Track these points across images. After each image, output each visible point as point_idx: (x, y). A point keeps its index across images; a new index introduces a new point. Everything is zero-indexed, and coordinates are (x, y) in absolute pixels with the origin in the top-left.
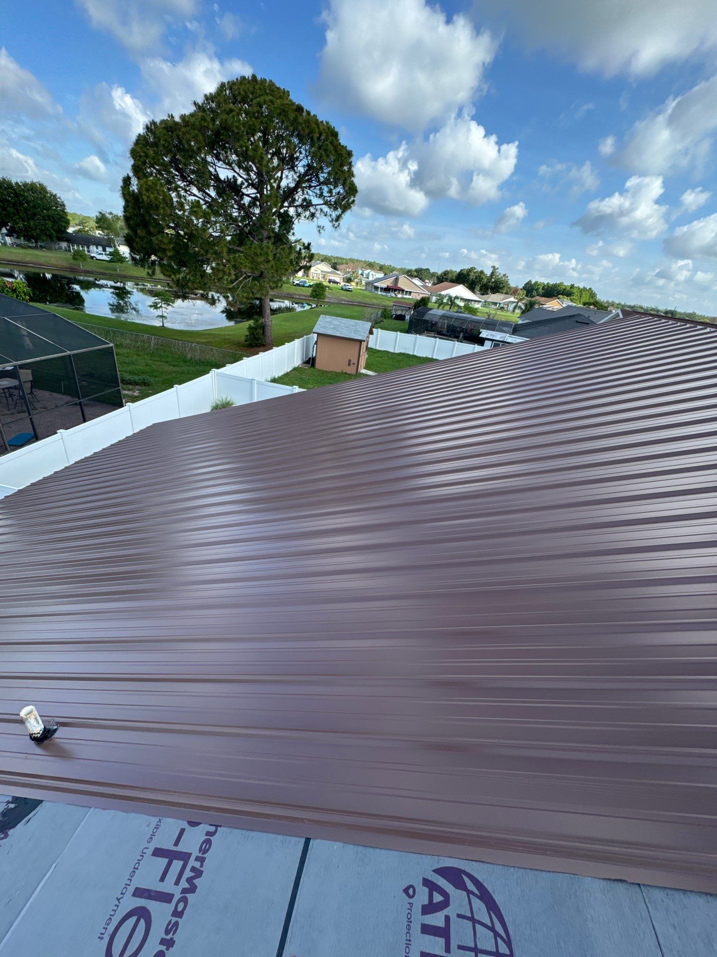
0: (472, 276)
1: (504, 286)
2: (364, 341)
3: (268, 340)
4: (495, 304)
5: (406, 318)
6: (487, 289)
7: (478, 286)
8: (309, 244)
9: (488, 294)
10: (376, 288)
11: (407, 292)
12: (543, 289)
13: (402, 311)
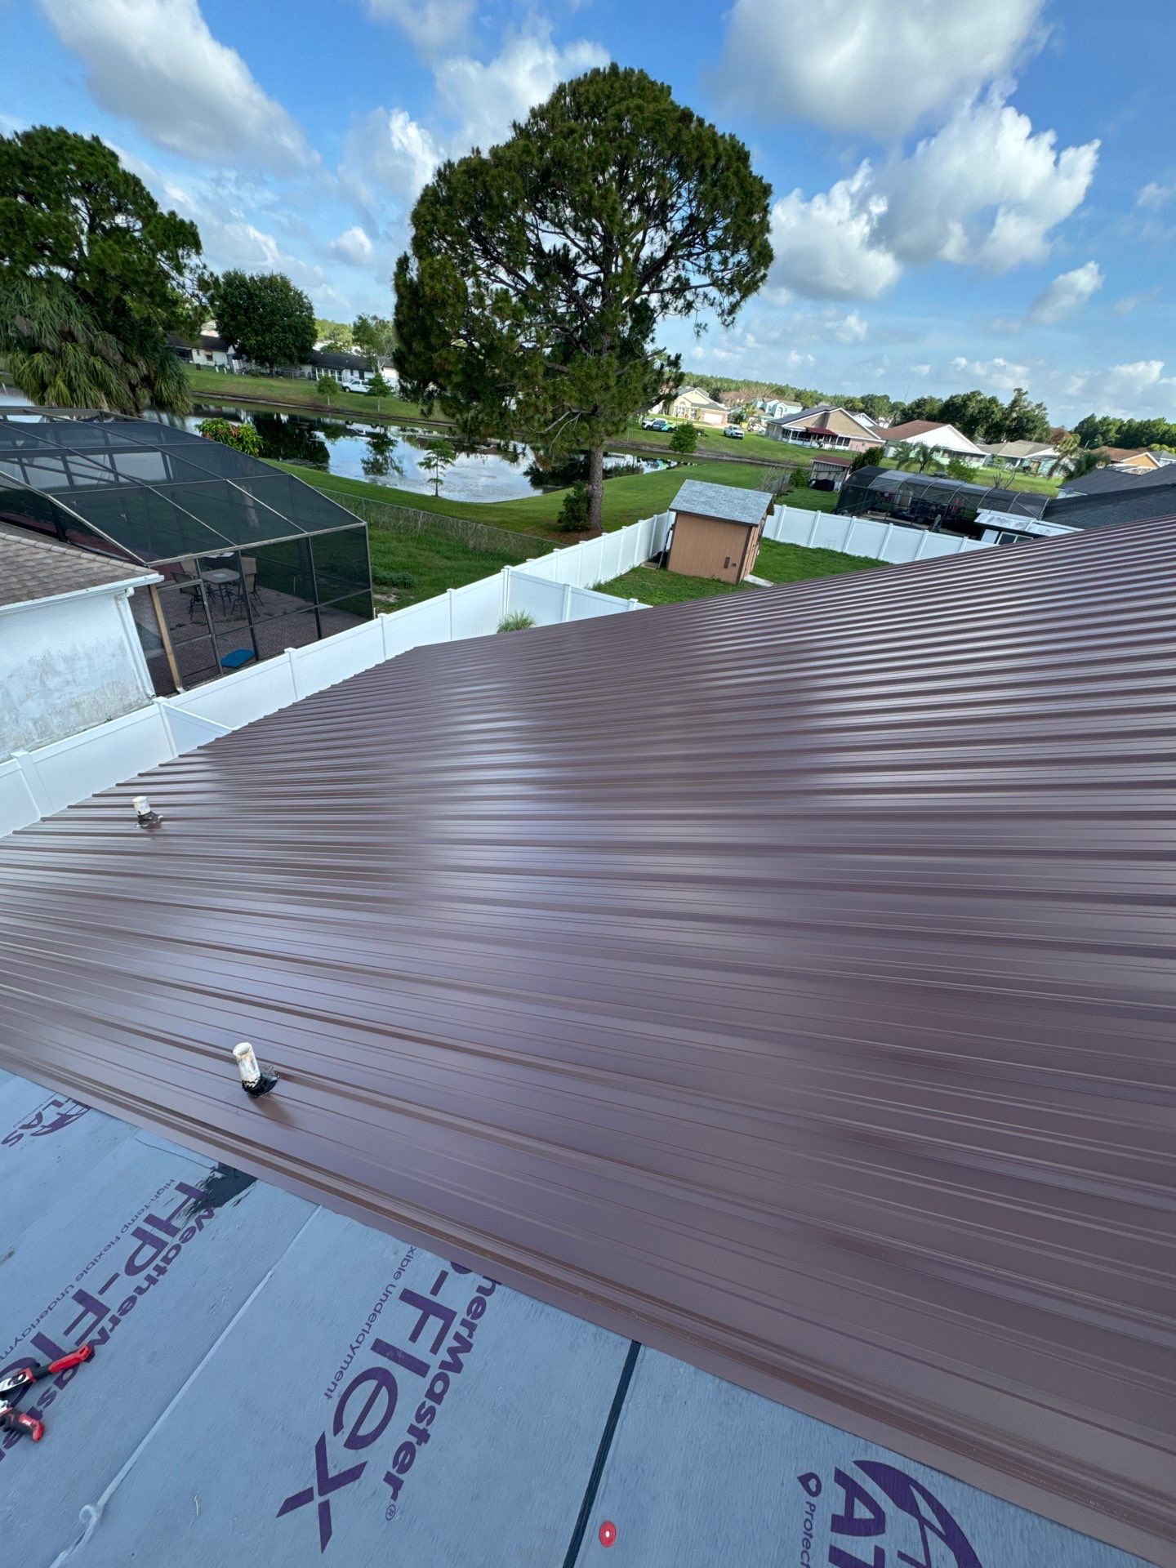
0: (972, 409)
1: (1035, 427)
2: (756, 526)
3: (594, 521)
4: (1013, 460)
5: (836, 487)
6: (1000, 432)
7: (982, 427)
8: (678, 357)
9: (999, 442)
10: (786, 432)
11: (841, 439)
12: (1118, 431)
13: (830, 473)
